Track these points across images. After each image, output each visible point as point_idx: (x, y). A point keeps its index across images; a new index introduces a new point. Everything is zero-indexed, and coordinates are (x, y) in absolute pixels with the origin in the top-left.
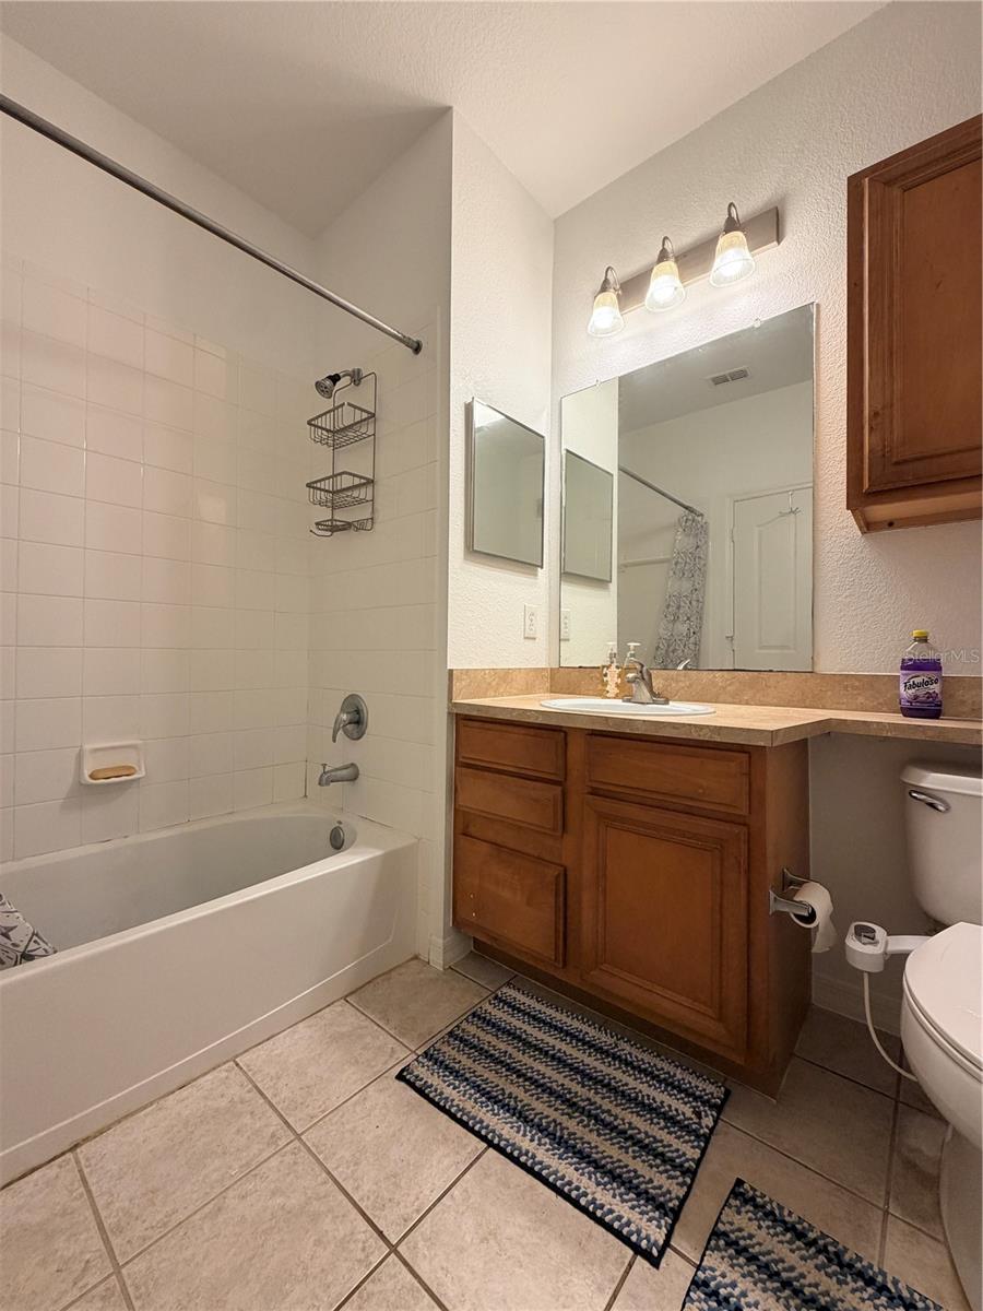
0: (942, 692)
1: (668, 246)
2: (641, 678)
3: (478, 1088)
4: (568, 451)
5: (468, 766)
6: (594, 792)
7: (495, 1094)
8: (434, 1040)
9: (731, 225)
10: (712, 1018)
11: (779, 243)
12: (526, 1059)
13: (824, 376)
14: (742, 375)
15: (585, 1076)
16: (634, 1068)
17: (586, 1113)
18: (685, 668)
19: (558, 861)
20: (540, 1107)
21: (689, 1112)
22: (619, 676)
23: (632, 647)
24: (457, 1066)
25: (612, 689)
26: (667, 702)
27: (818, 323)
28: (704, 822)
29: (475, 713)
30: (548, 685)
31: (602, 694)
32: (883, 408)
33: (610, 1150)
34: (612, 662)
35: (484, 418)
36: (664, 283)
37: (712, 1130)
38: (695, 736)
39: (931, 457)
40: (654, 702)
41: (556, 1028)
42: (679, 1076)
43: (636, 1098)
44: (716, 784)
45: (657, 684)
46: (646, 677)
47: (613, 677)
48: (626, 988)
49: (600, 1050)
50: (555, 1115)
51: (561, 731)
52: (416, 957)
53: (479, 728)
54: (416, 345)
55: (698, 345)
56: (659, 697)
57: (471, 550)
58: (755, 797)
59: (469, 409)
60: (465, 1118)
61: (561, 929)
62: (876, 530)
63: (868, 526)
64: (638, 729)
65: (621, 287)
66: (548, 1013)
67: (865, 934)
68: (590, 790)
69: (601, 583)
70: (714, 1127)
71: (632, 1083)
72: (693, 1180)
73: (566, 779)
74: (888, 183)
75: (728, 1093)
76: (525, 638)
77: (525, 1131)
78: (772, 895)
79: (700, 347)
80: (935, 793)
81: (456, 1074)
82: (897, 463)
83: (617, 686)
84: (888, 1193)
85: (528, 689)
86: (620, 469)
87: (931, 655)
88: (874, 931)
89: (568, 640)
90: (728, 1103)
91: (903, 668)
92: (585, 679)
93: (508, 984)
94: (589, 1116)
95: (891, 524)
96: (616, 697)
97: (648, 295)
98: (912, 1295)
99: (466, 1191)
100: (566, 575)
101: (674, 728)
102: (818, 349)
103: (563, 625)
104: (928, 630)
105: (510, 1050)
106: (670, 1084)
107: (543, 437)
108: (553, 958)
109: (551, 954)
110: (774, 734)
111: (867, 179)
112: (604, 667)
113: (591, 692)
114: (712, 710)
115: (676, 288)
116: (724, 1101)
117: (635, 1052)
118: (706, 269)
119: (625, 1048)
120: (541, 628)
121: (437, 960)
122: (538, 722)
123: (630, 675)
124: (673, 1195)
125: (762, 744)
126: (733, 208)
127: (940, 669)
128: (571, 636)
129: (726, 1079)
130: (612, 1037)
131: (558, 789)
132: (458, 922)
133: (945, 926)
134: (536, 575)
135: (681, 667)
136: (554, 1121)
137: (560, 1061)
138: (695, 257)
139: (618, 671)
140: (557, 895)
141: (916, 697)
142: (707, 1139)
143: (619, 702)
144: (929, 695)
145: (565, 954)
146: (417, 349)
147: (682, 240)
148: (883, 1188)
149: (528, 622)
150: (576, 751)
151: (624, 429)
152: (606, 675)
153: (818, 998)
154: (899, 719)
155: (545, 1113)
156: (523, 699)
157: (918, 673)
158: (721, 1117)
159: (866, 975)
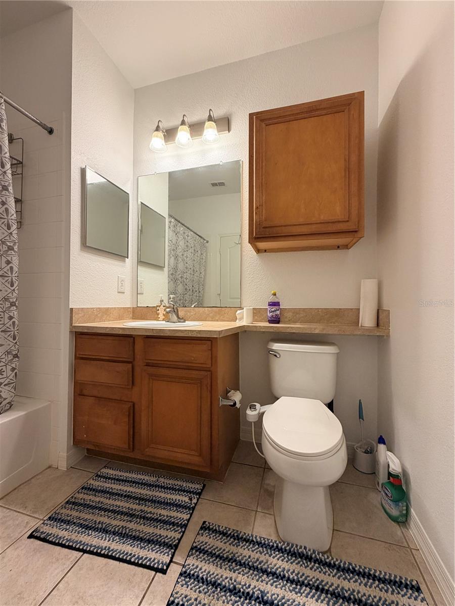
0: (280, 314)
1: (185, 119)
2: (174, 311)
3: (81, 526)
4: (142, 203)
5: (82, 358)
6: (148, 365)
7: (90, 525)
8: (57, 509)
9: (210, 118)
10: (197, 456)
11: (229, 132)
12: (111, 502)
13: (244, 189)
14: (222, 184)
15: (141, 500)
16: (165, 488)
17: (139, 517)
18: (195, 307)
19: (130, 401)
20: (116, 523)
21: (187, 499)
22: (165, 310)
23: (172, 298)
24: (69, 518)
25: (161, 316)
26: (184, 322)
27: (242, 168)
28: (194, 372)
29: (86, 331)
30: (131, 315)
31: (157, 319)
32: (260, 206)
33: (148, 530)
34: (161, 304)
35: (92, 178)
36: (183, 134)
37: (196, 504)
38: (190, 335)
39: (274, 227)
40: (179, 322)
41: (128, 481)
42: (184, 485)
43: (164, 502)
44: (198, 355)
45: (181, 314)
46: (175, 310)
47: (161, 312)
48: (162, 453)
49: (150, 485)
50: (122, 524)
51: (132, 337)
52: (50, 467)
53: (88, 338)
54: (50, 130)
55: (199, 166)
56: (181, 319)
57: (84, 245)
58: (213, 358)
59: (83, 172)
60: (71, 544)
61: (131, 433)
62: (262, 252)
63: (258, 251)
64: (167, 334)
65: (166, 132)
66: (125, 476)
67: (253, 407)
68: (145, 364)
69: (161, 268)
70: (197, 503)
71: (163, 495)
72: (185, 529)
73: (134, 360)
74: (262, 121)
75: (204, 486)
76: (118, 292)
77: (106, 538)
78: (221, 398)
79: (200, 167)
80: (277, 351)
81: (68, 522)
82: (264, 228)
83: (164, 315)
84: (258, 504)
85: (120, 318)
86: (169, 215)
87: (276, 300)
88: (255, 405)
89: (143, 294)
90: (204, 490)
91: (269, 305)
92: (149, 312)
93: (105, 467)
94: (141, 517)
95: (265, 251)
96: (163, 320)
97: (177, 139)
98: (261, 539)
99: (67, 582)
100: (141, 262)
101: (182, 332)
102: (242, 179)
103: (139, 288)
104: (276, 291)
105: (102, 499)
106: (181, 490)
107: (128, 194)
108: (127, 448)
109: (126, 446)
110: (220, 332)
111: (255, 117)
112: (157, 306)
113: (152, 318)
114: (202, 324)
115: (189, 139)
116: (202, 490)
117: (166, 481)
118: (201, 135)
119: (162, 481)
120: (128, 287)
121: (63, 465)
122: (120, 333)
123: (168, 310)
124: (176, 539)
125: (215, 336)
126: (211, 112)
127: (279, 305)
128: (144, 292)
129: (204, 480)
130: (156, 477)
131: (130, 366)
132: (77, 441)
133: (278, 399)
134: (125, 261)
135: (193, 306)
136: (122, 526)
137: (128, 497)
138: (196, 128)
139: (164, 308)
140: (129, 416)
141: (273, 316)
142: (193, 508)
143: (164, 322)
144: (276, 315)
145: (133, 445)
146: (51, 131)
147: (191, 118)
148: (257, 503)
149: (120, 285)
150: (139, 346)
151: (172, 198)
152: (158, 310)
153: (243, 437)
154: (267, 324)
155: (118, 525)
156: (116, 323)
157: (273, 307)
158: (201, 497)
159: (253, 423)
